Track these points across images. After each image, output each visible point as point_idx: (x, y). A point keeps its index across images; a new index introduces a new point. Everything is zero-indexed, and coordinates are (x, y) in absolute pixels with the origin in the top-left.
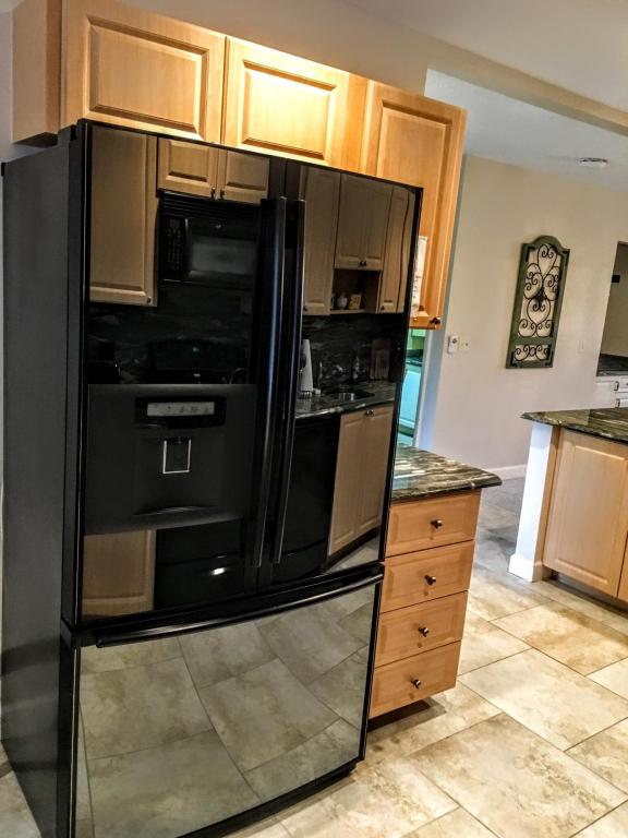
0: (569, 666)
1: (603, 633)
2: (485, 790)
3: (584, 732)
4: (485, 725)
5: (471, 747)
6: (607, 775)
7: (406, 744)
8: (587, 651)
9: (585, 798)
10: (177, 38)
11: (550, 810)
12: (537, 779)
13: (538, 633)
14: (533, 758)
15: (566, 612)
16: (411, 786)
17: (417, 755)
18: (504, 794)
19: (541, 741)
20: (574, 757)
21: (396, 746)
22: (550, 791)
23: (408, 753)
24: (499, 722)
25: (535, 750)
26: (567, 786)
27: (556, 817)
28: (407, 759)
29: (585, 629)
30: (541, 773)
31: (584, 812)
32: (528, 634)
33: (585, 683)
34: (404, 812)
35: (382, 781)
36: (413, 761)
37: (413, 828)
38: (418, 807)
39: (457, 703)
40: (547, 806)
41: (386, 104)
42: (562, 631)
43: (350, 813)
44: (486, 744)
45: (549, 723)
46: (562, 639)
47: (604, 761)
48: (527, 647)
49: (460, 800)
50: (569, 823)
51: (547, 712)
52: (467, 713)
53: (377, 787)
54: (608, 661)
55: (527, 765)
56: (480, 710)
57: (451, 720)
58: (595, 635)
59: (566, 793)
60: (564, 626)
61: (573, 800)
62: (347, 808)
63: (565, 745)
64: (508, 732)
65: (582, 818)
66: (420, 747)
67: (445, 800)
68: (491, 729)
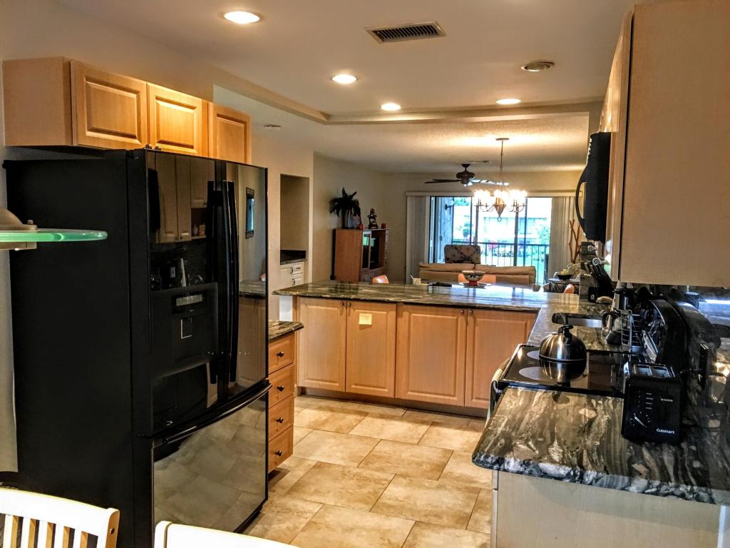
0: (337, 432)
1: (344, 412)
2: (331, 494)
3: (361, 457)
4: (313, 470)
5: (312, 480)
6: (381, 469)
7: (279, 490)
8: (342, 423)
9: (377, 481)
10: (125, 86)
11: (365, 491)
12: (351, 481)
13: (313, 422)
14: (345, 475)
15: (320, 408)
16: (295, 506)
17: (288, 493)
18: (341, 492)
19: (344, 467)
20: (362, 468)
21: (275, 493)
22: (360, 484)
23: (283, 494)
24: (319, 466)
25: (343, 471)
26: (367, 479)
27: (369, 492)
28: (285, 496)
29: (335, 413)
30: (352, 479)
31: (380, 486)
32: (308, 424)
33: (349, 437)
34: (299, 516)
35: (279, 509)
36: (288, 496)
37: (308, 520)
38: (305, 512)
39: (292, 465)
40: (363, 490)
41: (218, 115)
42: (325, 418)
43: (273, 526)
44: (319, 477)
45: (343, 459)
46: (326, 421)
47: (376, 465)
48: (311, 430)
49: (323, 502)
50: (376, 492)
51: (339, 454)
52: (301, 468)
53: (278, 512)
54: (355, 424)
55: (344, 478)
56: (307, 464)
57: (294, 473)
58: (341, 415)
59: (368, 482)
60: (324, 415)
61: (372, 483)
62: (270, 525)
63: (356, 464)
64: (326, 469)
65: (380, 488)
66: (288, 489)
67: (316, 505)
68: (317, 470)
